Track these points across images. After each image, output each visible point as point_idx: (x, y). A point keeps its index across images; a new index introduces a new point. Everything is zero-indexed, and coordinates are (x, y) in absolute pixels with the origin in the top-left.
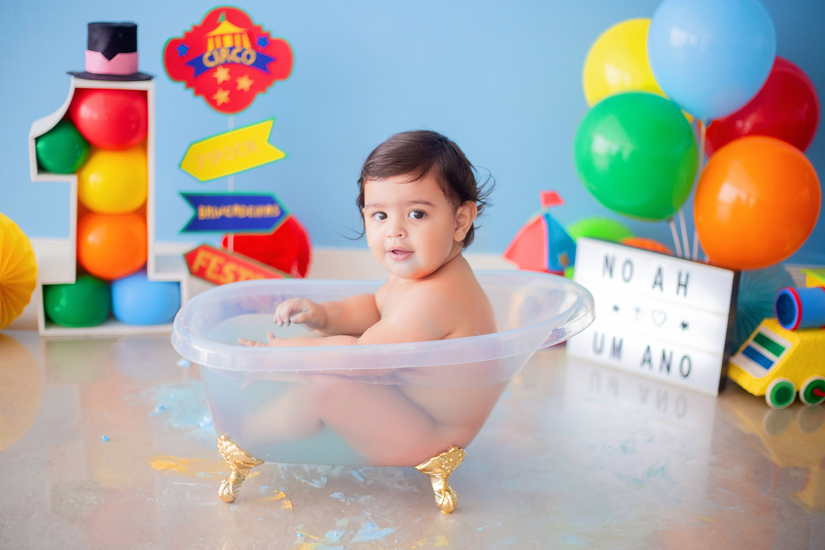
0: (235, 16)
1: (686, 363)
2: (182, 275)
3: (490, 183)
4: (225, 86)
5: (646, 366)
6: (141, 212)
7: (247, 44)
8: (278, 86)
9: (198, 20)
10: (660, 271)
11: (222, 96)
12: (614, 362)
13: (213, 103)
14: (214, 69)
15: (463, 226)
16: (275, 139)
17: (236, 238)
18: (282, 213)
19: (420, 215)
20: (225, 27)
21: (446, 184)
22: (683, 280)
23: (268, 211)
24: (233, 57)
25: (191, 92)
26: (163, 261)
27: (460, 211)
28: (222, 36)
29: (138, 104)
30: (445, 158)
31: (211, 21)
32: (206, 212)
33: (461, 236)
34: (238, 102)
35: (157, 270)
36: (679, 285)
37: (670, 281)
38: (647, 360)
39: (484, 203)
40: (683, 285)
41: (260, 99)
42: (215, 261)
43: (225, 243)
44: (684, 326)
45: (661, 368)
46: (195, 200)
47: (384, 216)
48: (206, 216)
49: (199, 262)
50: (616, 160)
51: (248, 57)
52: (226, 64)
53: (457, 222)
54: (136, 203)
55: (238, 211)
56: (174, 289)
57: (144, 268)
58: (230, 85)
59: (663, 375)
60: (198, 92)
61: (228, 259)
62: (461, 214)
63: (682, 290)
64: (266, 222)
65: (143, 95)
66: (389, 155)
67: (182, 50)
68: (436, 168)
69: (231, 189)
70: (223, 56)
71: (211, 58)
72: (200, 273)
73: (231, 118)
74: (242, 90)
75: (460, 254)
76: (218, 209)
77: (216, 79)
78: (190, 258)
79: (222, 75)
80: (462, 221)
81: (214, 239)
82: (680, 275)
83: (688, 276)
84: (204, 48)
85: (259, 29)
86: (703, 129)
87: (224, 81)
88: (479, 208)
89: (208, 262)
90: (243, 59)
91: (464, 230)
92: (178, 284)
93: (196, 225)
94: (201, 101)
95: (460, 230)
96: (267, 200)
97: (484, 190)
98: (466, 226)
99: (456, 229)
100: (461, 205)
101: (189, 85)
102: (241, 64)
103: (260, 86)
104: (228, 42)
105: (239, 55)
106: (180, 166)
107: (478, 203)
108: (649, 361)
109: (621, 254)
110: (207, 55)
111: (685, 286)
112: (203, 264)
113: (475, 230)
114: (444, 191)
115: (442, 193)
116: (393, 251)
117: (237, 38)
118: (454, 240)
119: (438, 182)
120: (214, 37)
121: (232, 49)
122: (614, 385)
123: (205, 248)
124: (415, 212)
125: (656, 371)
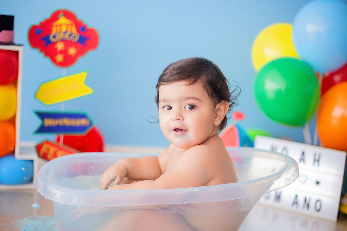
0: (68, 15)
1: (318, 204)
2: (34, 156)
3: (238, 91)
4: (61, 52)
5: (295, 206)
6: (12, 121)
7: (74, 30)
8: (90, 55)
9: (48, 15)
10: (303, 153)
11: (60, 58)
12: (276, 204)
13: (54, 61)
14: (56, 43)
15: (220, 116)
16: (88, 82)
17: (65, 138)
18: (91, 123)
19: (192, 107)
20: (63, 20)
21: (209, 88)
22: (317, 157)
23: (83, 122)
24: (67, 37)
25: (42, 55)
26: (23, 150)
27: (218, 106)
28: (61, 25)
29: (13, 59)
30: (209, 73)
31: (55, 17)
32: (49, 122)
33: (218, 122)
34: (68, 61)
35: (21, 153)
36: (315, 160)
37: (309, 159)
38: (295, 203)
39: (233, 103)
40: (317, 160)
41: (81, 60)
42: (52, 150)
43: (58, 140)
44: (318, 183)
45: (304, 207)
46: (42, 115)
47: (170, 108)
48: (48, 125)
49: (43, 150)
50: (279, 93)
51: (75, 37)
52: (62, 40)
53: (216, 114)
54: (10, 115)
55: (67, 122)
56: (30, 164)
57: (13, 153)
58: (64, 52)
59: (305, 211)
60: (47, 54)
61: (60, 149)
62: (218, 109)
63: (316, 164)
64: (81, 128)
65: (16, 53)
66: (174, 69)
67: (39, 31)
68: (204, 78)
69: (63, 109)
70: (61, 36)
71: (54, 37)
72: (45, 157)
73: (64, 70)
74: (71, 55)
75: (217, 134)
76: (55, 120)
77: (56, 49)
78: (39, 148)
79: (60, 46)
80: (219, 113)
81: (52, 137)
82: (315, 155)
83: (320, 156)
84: (50, 31)
85: (80, 22)
86: (321, 78)
87: (61, 50)
88: (230, 106)
89: (48, 150)
90: (72, 38)
91: (220, 119)
92: (32, 161)
93: (42, 129)
94: (47, 61)
95: (217, 119)
96: (82, 116)
97: (233, 95)
98: (221, 116)
99: (215, 118)
100: (218, 103)
101: (42, 50)
102: (71, 41)
103: (81, 53)
104: (64, 29)
105: (70, 35)
106: (35, 96)
107: (230, 103)
108: (297, 203)
109: (280, 144)
110: (51, 36)
111: (318, 161)
112: (46, 152)
113: (227, 120)
114: (208, 93)
115: (207, 94)
116: (176, 130)
117: (69, 27)
118: (213, 125)
119: (205, 87)
120: (57, 26)
121: (66, 32)
122: (276, 217)
123: (48, 142)
124: (189, 105)
125: (301, 209)
